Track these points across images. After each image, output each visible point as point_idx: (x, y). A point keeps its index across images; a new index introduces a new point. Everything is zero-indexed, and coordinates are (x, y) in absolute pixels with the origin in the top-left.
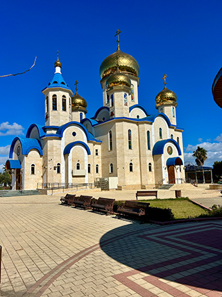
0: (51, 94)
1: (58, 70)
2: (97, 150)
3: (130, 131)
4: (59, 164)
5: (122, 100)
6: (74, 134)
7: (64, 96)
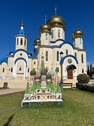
0: (17, 38)
1: (22, 28)
2: (35, 62)
3: (47, 52)
4: (12, 68)
5: (44, 37)
6: (21, 55)
7: (22, 39)
